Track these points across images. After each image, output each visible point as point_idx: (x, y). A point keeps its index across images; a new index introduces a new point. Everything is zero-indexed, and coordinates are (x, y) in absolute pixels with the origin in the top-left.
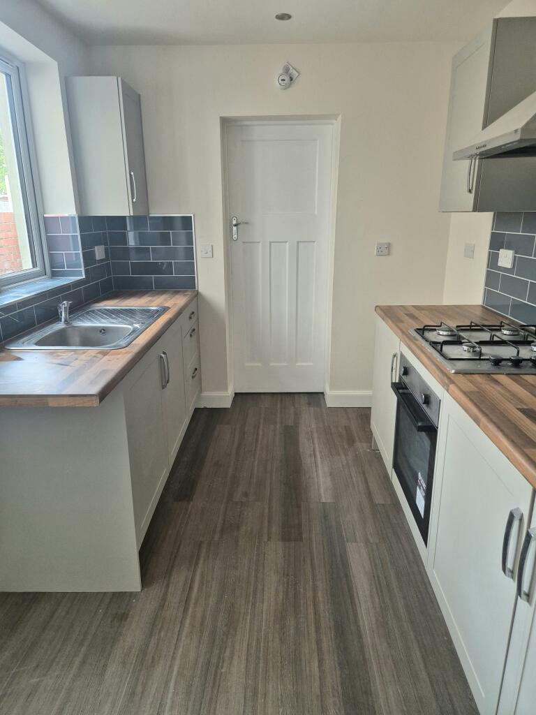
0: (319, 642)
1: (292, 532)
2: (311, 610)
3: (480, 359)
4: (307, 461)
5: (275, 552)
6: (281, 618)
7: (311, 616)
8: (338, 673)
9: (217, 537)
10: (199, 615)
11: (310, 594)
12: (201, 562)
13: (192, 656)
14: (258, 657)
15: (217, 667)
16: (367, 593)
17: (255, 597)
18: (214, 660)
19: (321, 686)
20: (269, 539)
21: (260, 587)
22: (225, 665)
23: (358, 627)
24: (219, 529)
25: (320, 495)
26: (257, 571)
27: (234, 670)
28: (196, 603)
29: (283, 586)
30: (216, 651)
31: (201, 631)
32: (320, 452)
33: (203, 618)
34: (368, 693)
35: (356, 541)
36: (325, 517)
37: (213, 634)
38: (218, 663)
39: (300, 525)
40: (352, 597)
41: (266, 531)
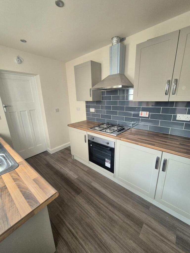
0: (110, 211)
1: (78, 191)
2: (101, 205)
3: (114, 131)
4: (62, 171)
5: (80, 200)
6: (99, 213)
7: (103, 207)
8: (120, 213)
9: (61, 209)
10: (81, 235)
11: (97, 202)
12: (64, 220)
13: (93, 249)
14: (106, 229)
15: (101, 243)
16: (105, 191)
17: (88, 215)
18: (99, 242)
19: (121, 219)
20: (75, 197)
21: (86, 211)
22: (102, 240)
23: (112, 200)
24: (58, 206)
25: (74, 177)
26: (81, 208)
27: (105, 238)
28: (77, 233)
29: (91, 206)
30: (97, 239)
31: (87, 239)
32: (62, 166)
33: (84, 235)
34: (127, 211)
35: (92, 182)
36: (81, 182)
37: (90, 235)
38: (100, 241)
39: (78, 188)
40: (104, 195)
41: (71, 196)
